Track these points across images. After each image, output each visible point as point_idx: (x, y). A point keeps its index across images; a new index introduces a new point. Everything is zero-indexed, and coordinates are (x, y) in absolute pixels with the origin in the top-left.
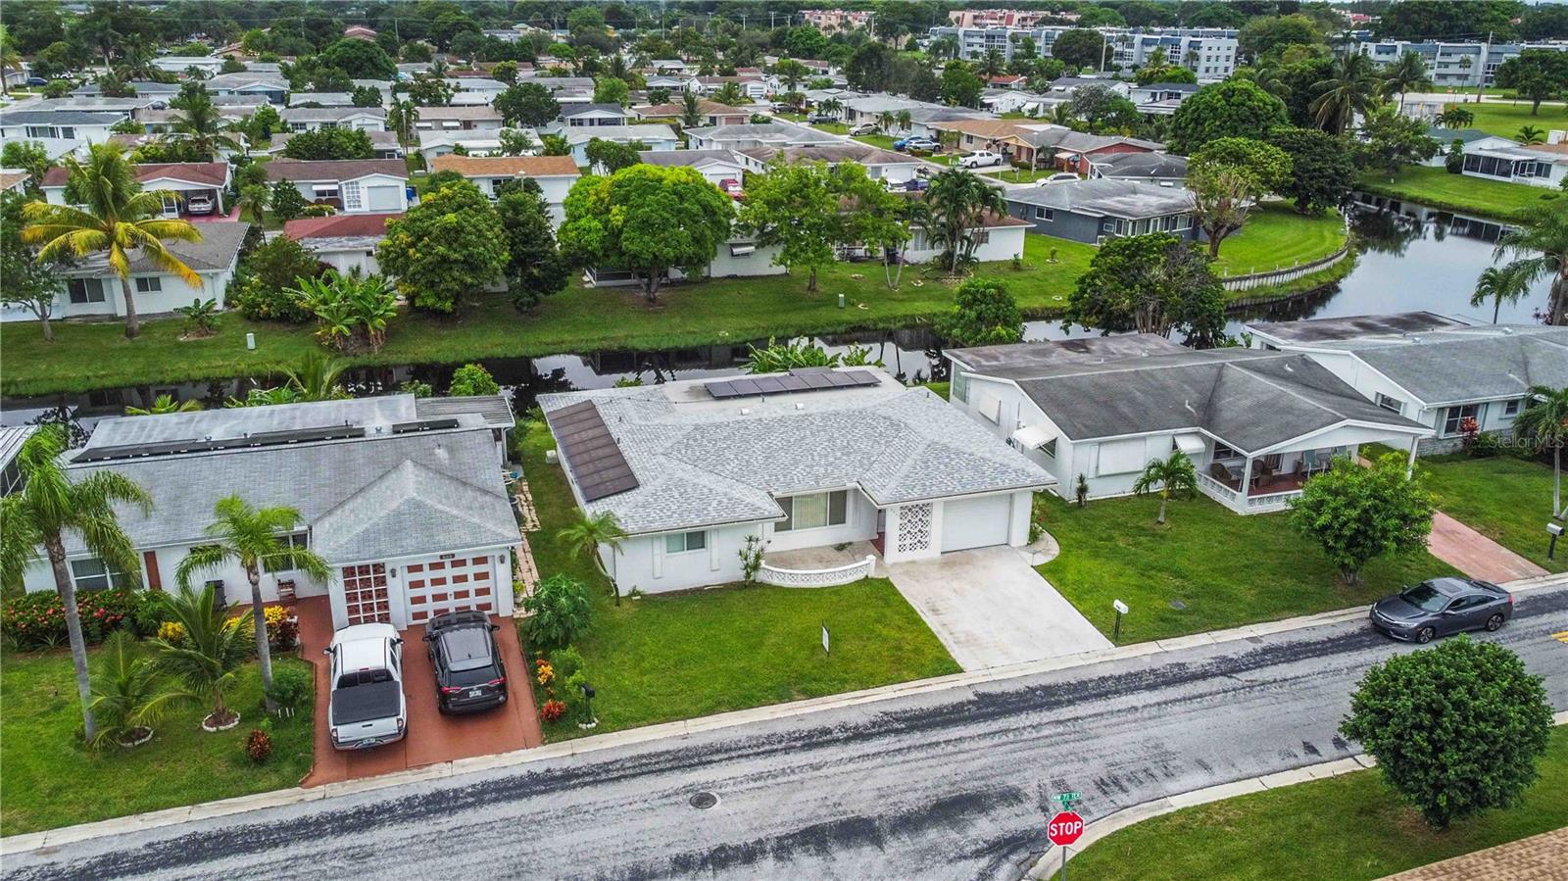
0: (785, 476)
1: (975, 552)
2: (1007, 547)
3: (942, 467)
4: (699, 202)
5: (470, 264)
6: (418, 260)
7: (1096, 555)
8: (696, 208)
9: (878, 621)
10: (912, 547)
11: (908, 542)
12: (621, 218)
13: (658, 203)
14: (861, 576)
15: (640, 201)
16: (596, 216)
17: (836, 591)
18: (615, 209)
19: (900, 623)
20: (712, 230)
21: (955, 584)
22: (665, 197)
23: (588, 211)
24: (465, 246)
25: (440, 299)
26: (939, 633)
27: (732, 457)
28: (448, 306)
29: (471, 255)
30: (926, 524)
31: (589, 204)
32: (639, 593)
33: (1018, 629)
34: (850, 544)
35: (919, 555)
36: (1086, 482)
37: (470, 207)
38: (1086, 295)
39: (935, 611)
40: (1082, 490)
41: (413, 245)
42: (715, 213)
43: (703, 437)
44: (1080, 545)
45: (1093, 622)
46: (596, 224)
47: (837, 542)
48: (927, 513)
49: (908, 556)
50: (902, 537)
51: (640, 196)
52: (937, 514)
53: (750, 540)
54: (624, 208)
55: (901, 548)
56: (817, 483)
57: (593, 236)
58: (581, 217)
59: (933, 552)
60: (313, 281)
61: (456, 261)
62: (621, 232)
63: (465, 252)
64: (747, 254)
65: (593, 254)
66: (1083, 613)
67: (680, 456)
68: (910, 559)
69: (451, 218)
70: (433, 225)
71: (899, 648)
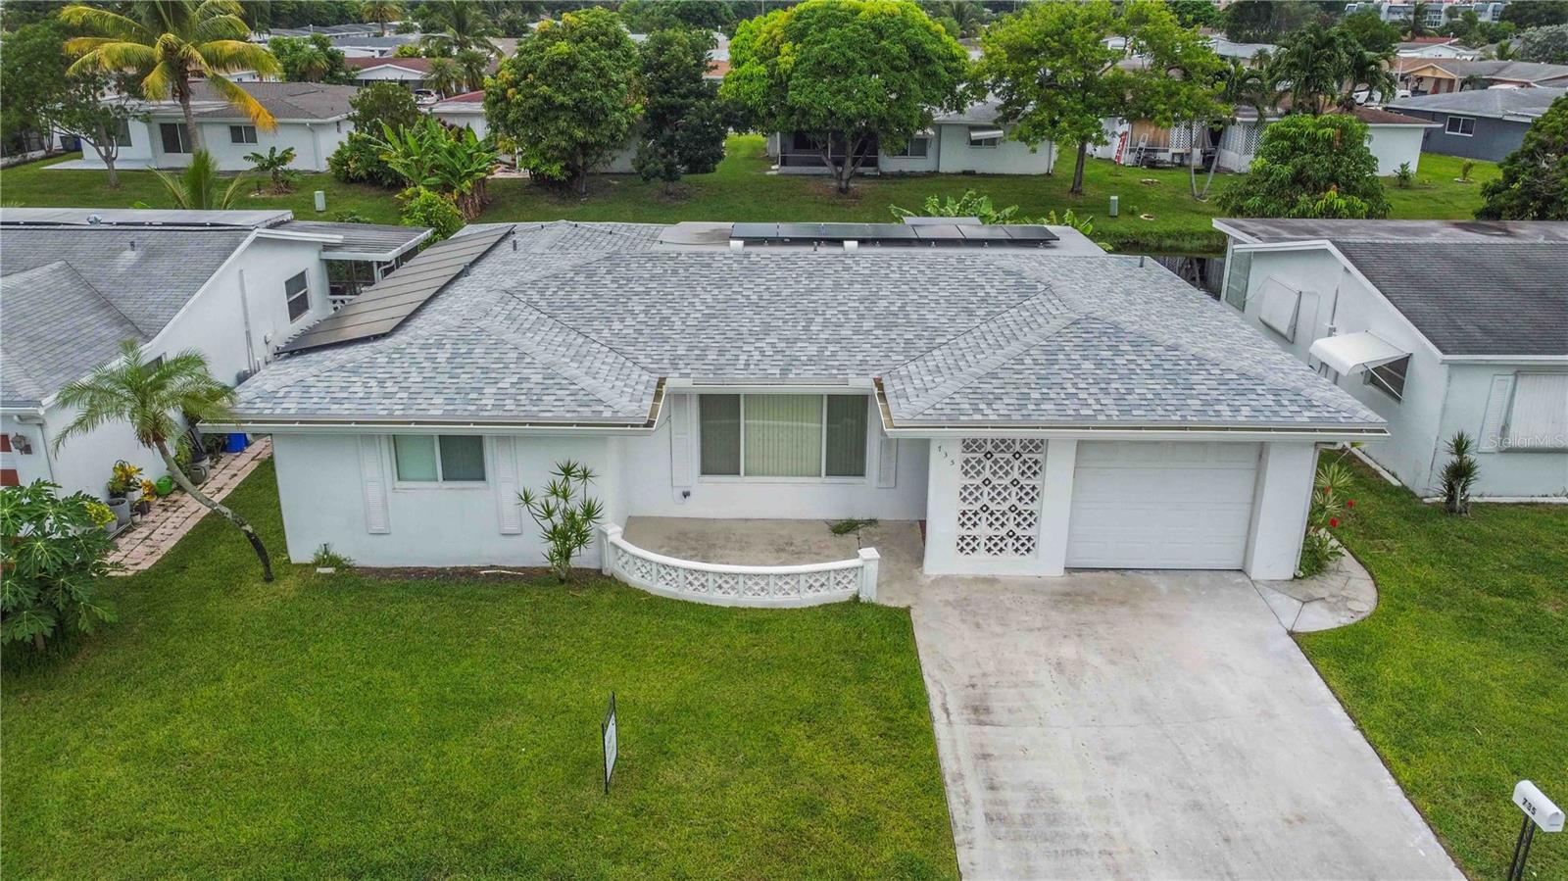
0: (722, 352)
1: (1153, 579)
2: (1239, 579)
3: (1088, 365)
4: (903, 41)
5: (583, 113)
6: (519, 105)
7: (1475, 626)
8: (896, 49)
9: (807, 716)
10: (995, 546)
11: (983, 531)
12: (791, 59)
13: (843, 37)
14: (839, 594)
15: (822, 36)
16: (763, 59)
17: (758, 621)
18: (785, 48)
19: (862, 732)
20: (922, 86)
21: (1068, 651)
22: (855, 31)
23: (755, 53)
24: (576, 87)
25: (549, 161)
26: (959, 777)
27: (638, 308)
28: (555, 170)
29: (583, 100)
30: (1033, 494)
31: (757, 44)
32: (333, 561)
33: (1197, 806)
34: (872, 522)
35: (1008, 566)
36: (1471, 456)
37: (595, 39)
38: (1516, 186)
39: (979, 712)
40: (1460, 473)
41: (514, 84)
42: (929, 61)
43: (609, 272)
44: (1434, 598)
45: (1438, 824)
46: (762, 69)
47: (840, 515)
48: (1035, 469)
49: (980, 564)
50: (966, 518)
51: (821, 30)
52: (1058, 473)
53: (567, 471)
54: (798, 47)
55: (966, 545)
56: (785, 371)
57: (756, 84)
58: (745, 60)
59: (1046, 564)
60: (401, 130)
61: (562, 106)
62: (789, 78)
63: (576, 95)
64: (992, 142)
65: (752, 111)
66: (1410, 791)
67: (536, 297)
68: (985, 573)
69: (563, 47)
70: (541, 58)
71: (811, 809)
